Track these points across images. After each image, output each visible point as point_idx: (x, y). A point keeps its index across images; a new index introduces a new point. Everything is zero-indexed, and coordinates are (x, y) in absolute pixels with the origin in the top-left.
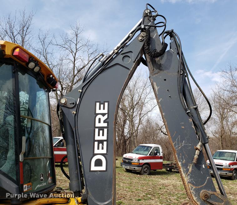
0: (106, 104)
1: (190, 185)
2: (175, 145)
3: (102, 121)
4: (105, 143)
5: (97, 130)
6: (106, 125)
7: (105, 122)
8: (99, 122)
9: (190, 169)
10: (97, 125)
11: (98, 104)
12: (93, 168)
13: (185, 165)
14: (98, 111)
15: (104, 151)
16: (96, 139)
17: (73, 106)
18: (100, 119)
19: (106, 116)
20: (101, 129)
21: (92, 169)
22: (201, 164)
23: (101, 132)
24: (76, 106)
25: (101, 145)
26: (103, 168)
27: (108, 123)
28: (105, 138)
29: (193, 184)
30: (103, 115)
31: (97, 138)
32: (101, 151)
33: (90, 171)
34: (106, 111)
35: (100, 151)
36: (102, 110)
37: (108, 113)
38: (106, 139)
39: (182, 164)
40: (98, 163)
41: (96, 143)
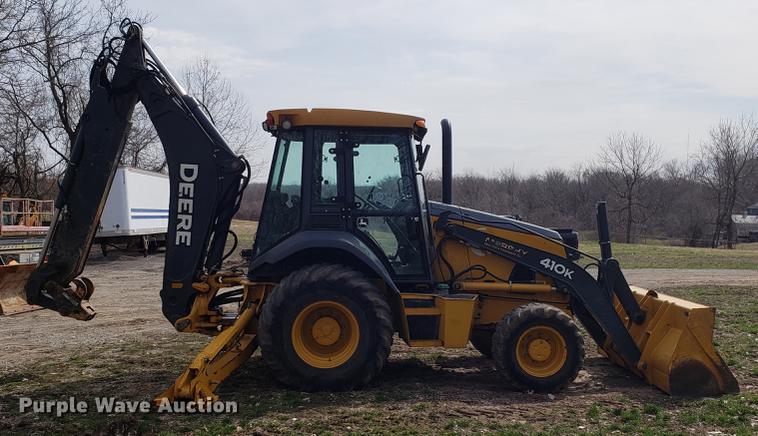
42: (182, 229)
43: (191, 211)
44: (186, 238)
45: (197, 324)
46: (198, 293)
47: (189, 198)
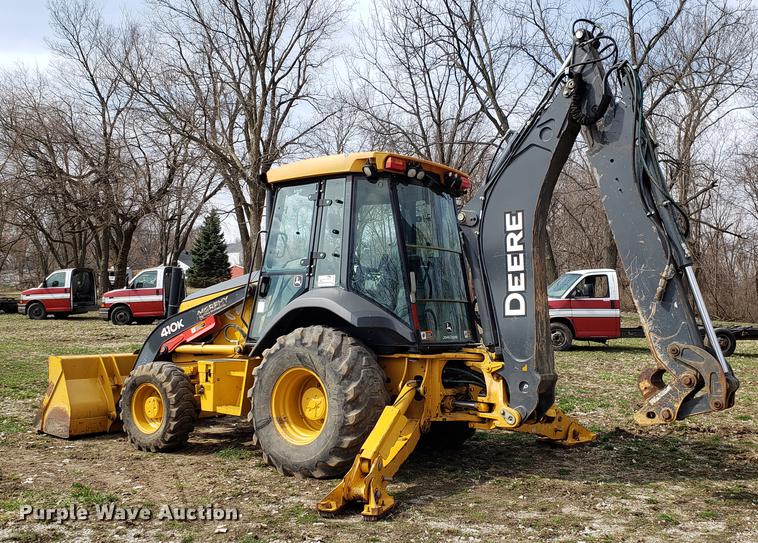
0: (520, 215)
1: (652, 334)
2: (629, 272)
3: (515, 243)
4: (522, 275)
5: (509, 256)
6: (521, 248)
7: (519, 243)
8: (512, 244)
9: (653, 311)
10: (510, 248)
11: (508, 216)
12: (509, 312)
13: (645, 304)
14: (509, 228)
15: (522, 288)
16: (509, 270)
17: (474, 222)
18: (512, 240)
19: (521, 235)
20: (515, 254)
21: (507, 314)
22: (671, 301)
23: (515, 258)
24: (479, 223)
25: (516, 278)
26: (521, 311)
27: (523, 244)
28: (521, 268)
29: (658, 334)
30: (517, 232)
31: (511, 268)
32: (517, 288)
33: (504, 316)
34: (519, 227)
35: (516, 286)
36: (515, 225)
37: (523, 230)
38: (523, 269)
39: (641, 303)
40: (515, 305)
41: (510, 276)
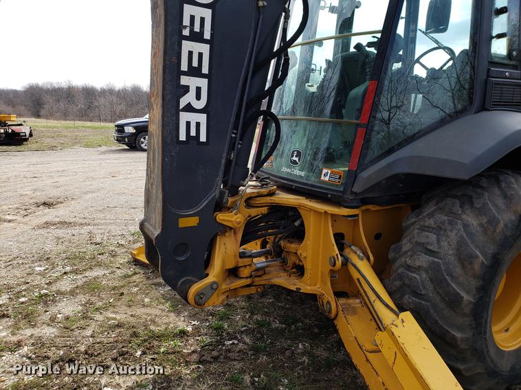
42: (189, 108)
43: (205, 70)
44: (198, 124)
45: (224, 287)
46: (225, 229)
47: (202, 40)
